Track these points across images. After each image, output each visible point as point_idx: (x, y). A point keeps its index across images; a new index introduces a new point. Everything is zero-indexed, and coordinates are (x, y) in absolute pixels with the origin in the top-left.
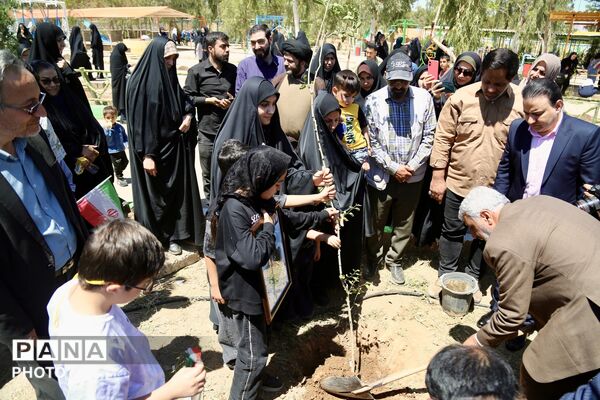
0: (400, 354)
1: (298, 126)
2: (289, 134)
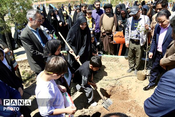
0: (135, 93)
1: (110, 28)
2: (107, 31)
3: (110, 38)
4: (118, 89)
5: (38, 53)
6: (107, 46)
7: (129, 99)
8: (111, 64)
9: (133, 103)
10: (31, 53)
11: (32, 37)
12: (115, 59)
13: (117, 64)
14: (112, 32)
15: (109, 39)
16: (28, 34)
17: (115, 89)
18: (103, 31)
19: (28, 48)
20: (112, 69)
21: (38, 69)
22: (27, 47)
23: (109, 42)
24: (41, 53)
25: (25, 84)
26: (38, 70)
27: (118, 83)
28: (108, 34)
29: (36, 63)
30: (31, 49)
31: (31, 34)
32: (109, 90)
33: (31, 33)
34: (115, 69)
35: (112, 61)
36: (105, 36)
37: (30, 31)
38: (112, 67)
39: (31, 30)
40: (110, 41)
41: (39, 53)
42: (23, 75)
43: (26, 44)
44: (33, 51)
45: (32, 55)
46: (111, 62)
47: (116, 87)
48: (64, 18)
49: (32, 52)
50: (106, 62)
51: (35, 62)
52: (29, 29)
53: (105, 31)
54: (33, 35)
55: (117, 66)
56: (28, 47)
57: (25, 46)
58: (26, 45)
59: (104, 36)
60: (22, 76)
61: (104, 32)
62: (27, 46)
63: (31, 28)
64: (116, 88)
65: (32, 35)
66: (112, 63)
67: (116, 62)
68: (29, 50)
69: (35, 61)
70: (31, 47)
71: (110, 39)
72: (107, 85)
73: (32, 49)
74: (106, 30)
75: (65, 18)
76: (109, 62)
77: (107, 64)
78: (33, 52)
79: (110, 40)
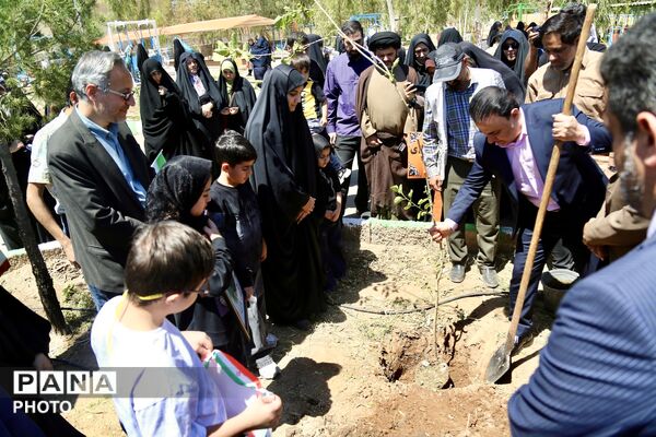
1: (395, 120)
2: (385, 130)
3: (398, 155)
4: (429, 348)
5: (116, 216)
6: (385, 186)
7: (470, 383)
8: (403, 255)
9: (487, 395)
10: (88, 215)
11: (95, 156)
12: (417, 235)
13: (425, 251)
14: (402, 134)
15: (391, 159)
16: (77, 144)
17: (418, 346)
18: (371, 131)
19: (79, 199)
20: (406, 271)
21: (115, 279)
22: (73, 193)
23: (394, 170)
24: (127, 218)
25: (76, 336)
26: (113, 282)
27: (429, 322)
28: (387, 142)
29: (105, 257)
30: (89, 200)
31: (91, 145)
32: (394, 351)
33: (91, 141)
34: (418, 272)
35: (404, 241)
36: (378, 148)
37: (85, 132)
38: (405, 265)
39: (91, 129)
40: (398, 168)
41: (120, 218)
42: (68, 300)
43: (71, 182)
44: (97, 208)
45: (92, 226)
46: (401, 247)
47: (423, 338)
48: (226, 87)
49: (94, 212)
50: (383, 247)
51: (106, 252)
52: (82, 125)
53: (378, 131)
54: (96, 150)
55: (425, 262)
56: (79, 196)
57: (67, 189)
58: (69, 186)
59: (375, 150)
60: (63, 304)
61: (375, 136)
62: (75, 190)
63: (88, 123)
64: (422, 341)
65: (93, 149)
66: (406, 248)
67: (419, 246)
68: (83, 206)
69: (105, 248)
70: (91, 193)
71: (396, 159)
72: (388, 332)
73: (92, 200)
74: (379, 128)
75: (229, 87)
76: (395, 246)
77: (387, 255)
78: (97, 215)
79: (396, 163)
